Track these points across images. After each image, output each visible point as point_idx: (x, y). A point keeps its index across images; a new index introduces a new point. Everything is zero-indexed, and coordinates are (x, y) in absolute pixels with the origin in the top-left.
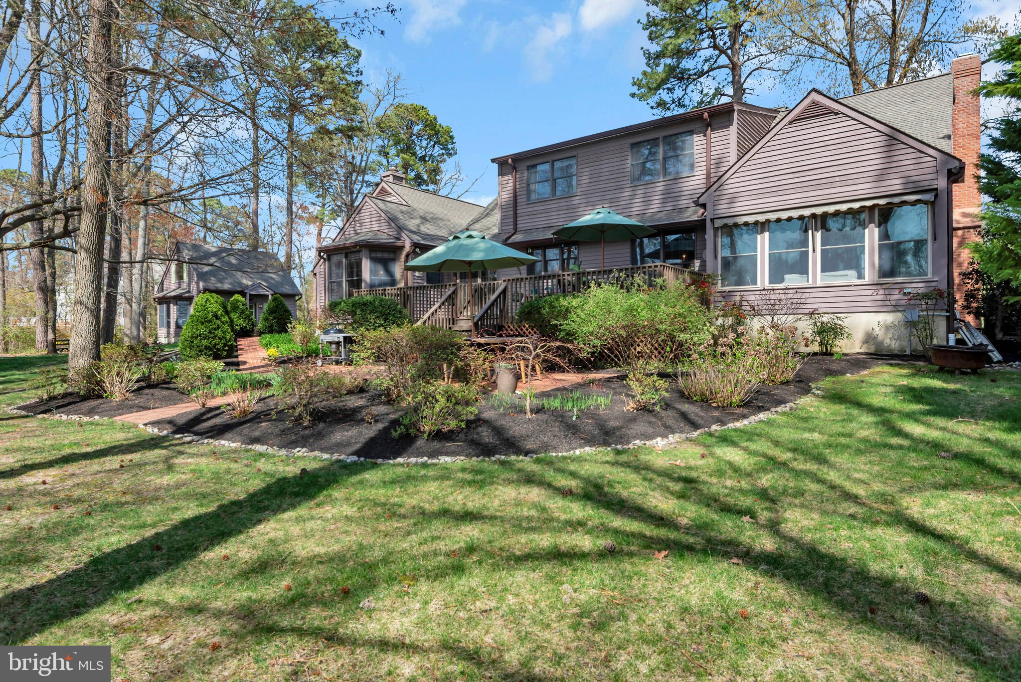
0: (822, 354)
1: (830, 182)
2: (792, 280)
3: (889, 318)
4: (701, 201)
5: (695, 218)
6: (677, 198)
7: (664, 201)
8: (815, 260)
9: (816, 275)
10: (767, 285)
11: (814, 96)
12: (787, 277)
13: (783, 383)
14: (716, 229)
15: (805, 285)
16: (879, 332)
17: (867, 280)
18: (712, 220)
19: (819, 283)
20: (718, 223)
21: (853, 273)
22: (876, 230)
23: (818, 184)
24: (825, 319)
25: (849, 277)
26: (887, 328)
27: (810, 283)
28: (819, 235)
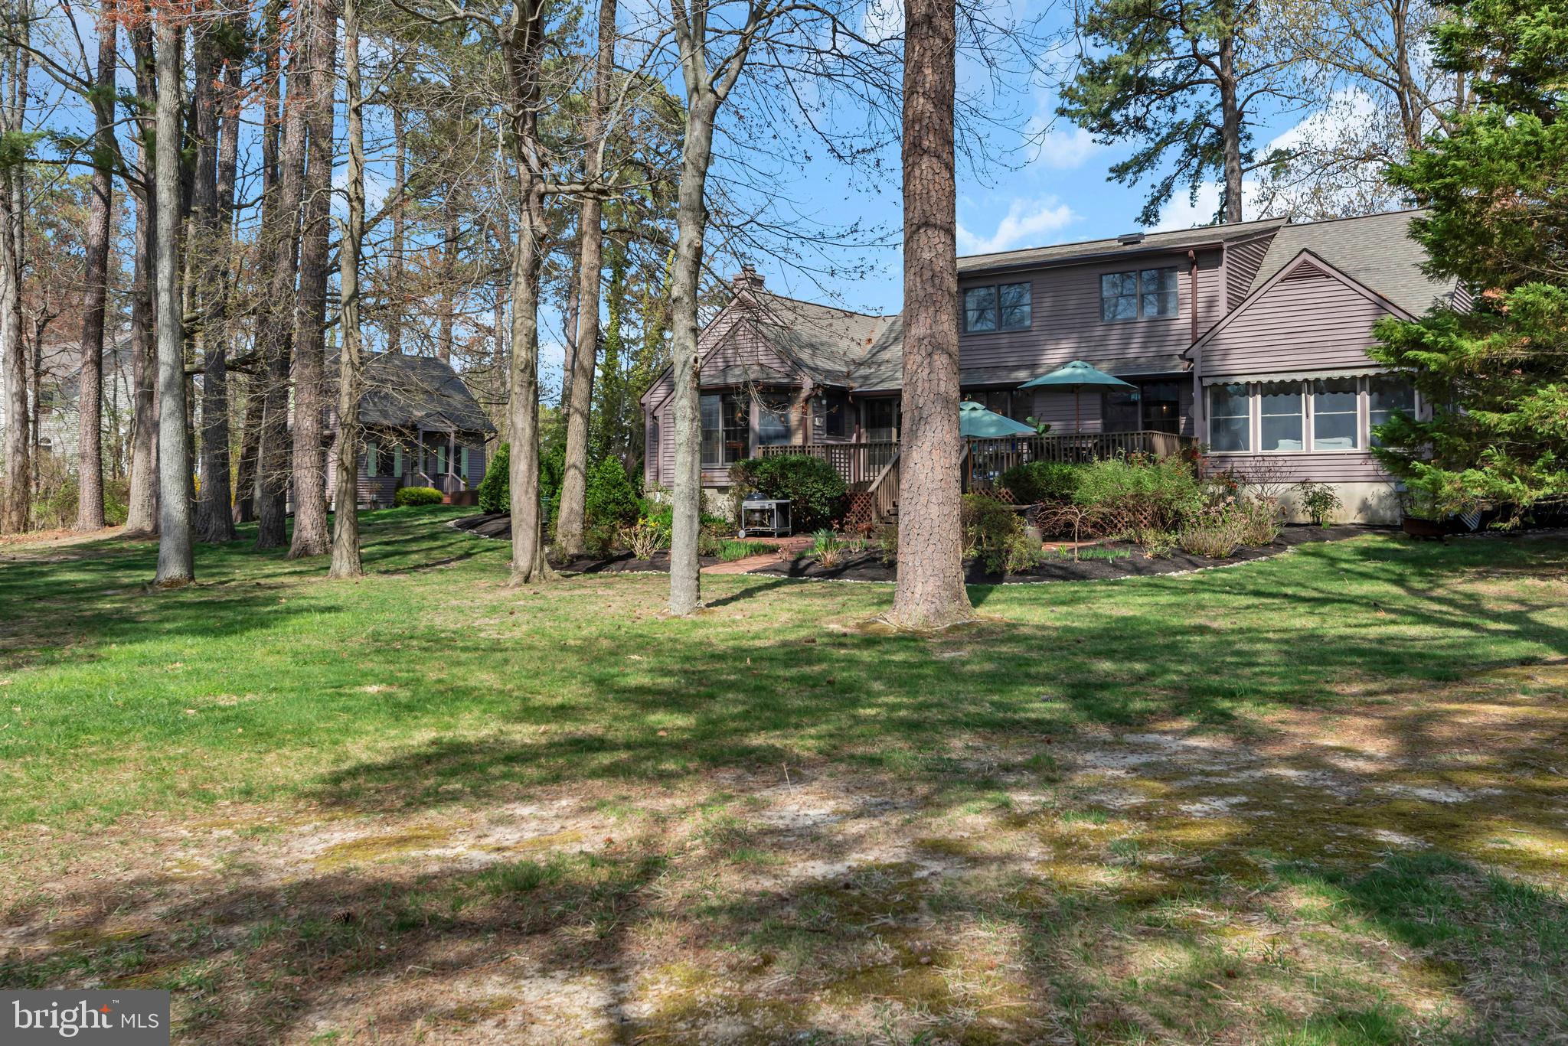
0: (1314, 524)
1: (1323, 346)
2: (1286, 447)
3: (1383, 489)
4: (1188, 355)
5: (1180, 370)
6: (1162, 343)
7: (1145, 345)
8: (1309, 426)
9: (1310, 442)
10: (1260, 451)
11: (1305, 256)
12: (1281, 442)
13: (1264, 545)
14: (1204, 389)
15: (1298, 452)
16: (1373, 502)
17: (1360, 449)
18: (1200, 378)
19: (1313, 451)
20: (1207, 382)
21: (1347, 440)
22: (1368, 398)
23: (1311, 347)
24: (1317, 488)
25: (1343, 446)
26: (1380, 499)
27: (1304, 451)
28: (1312, 398)
